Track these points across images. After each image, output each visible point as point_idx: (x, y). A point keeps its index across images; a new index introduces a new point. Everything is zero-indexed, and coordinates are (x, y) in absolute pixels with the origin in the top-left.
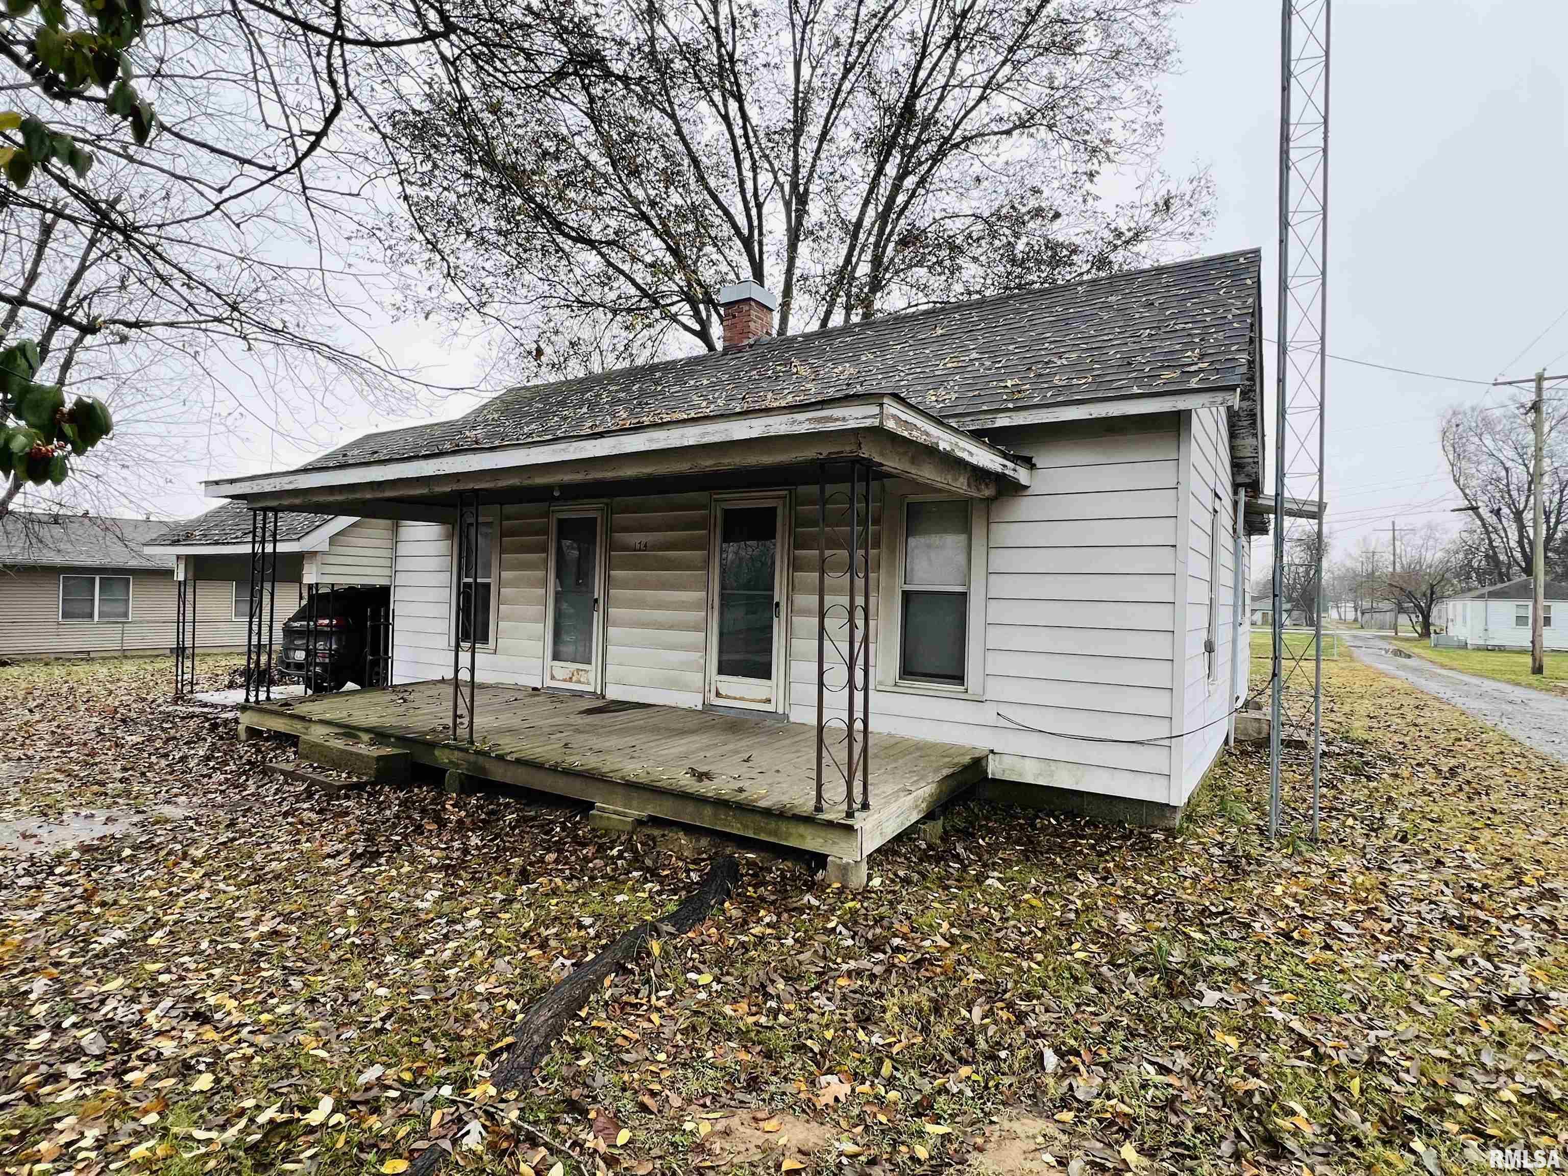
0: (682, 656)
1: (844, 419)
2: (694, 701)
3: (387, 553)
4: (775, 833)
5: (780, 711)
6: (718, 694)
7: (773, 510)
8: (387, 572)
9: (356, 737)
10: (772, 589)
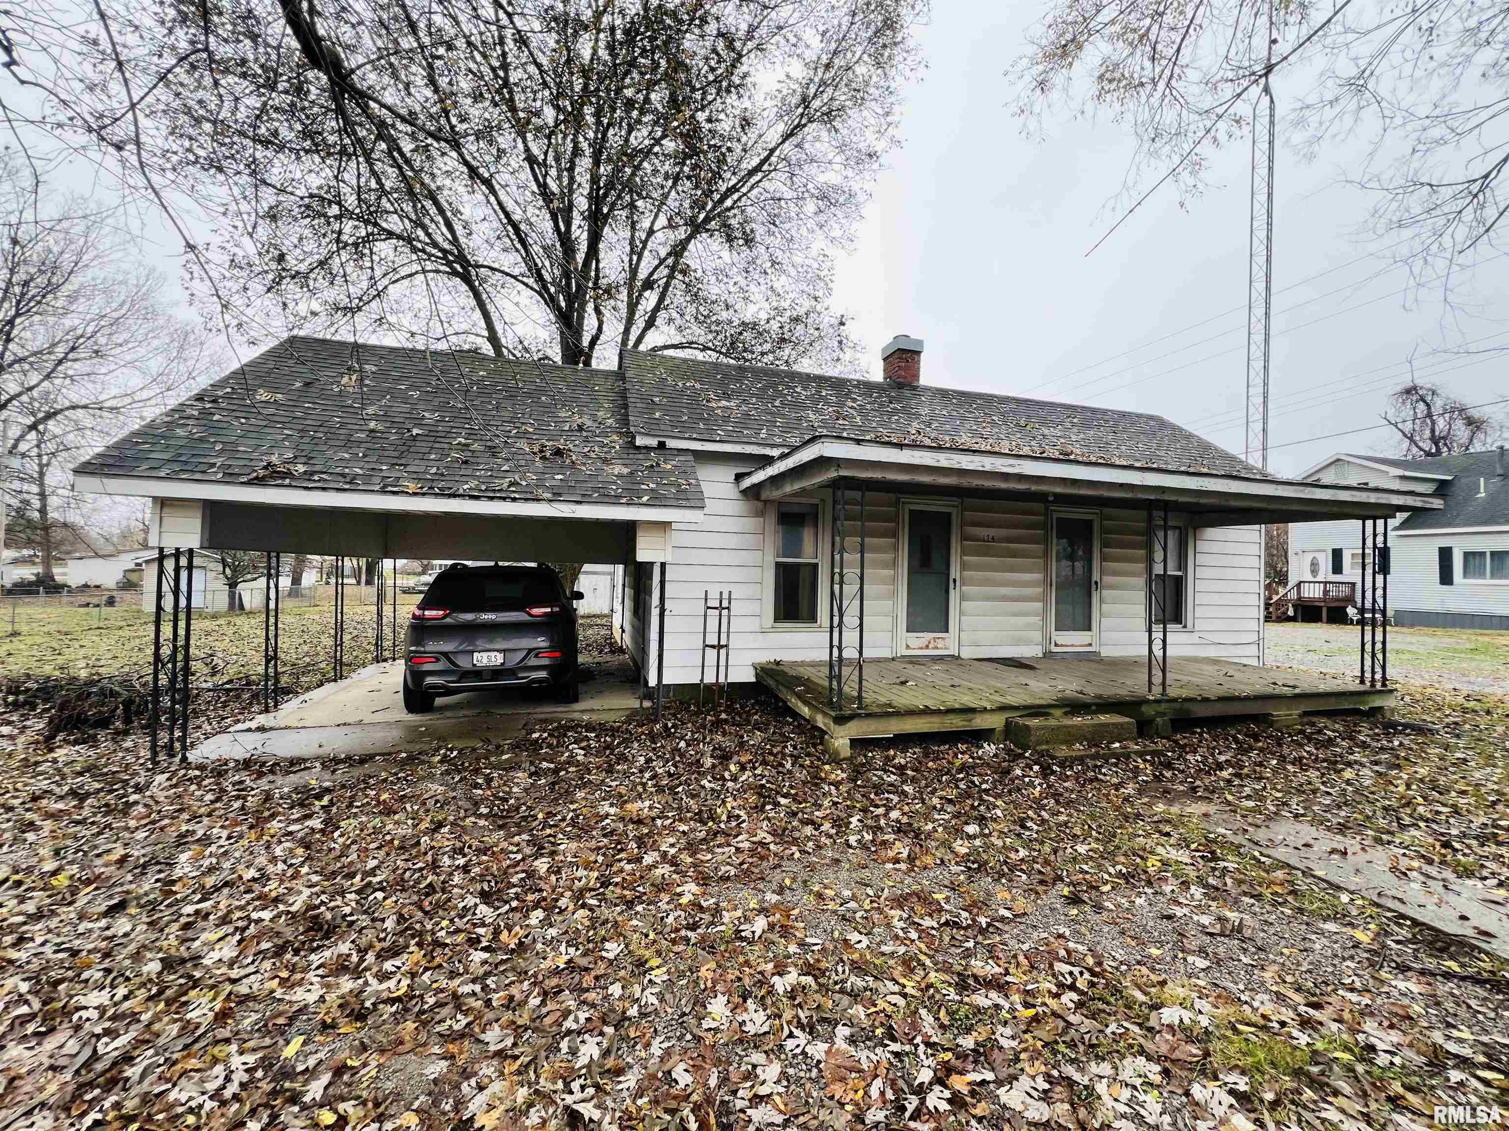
5: (1097, 651)
7: (1091, 522)
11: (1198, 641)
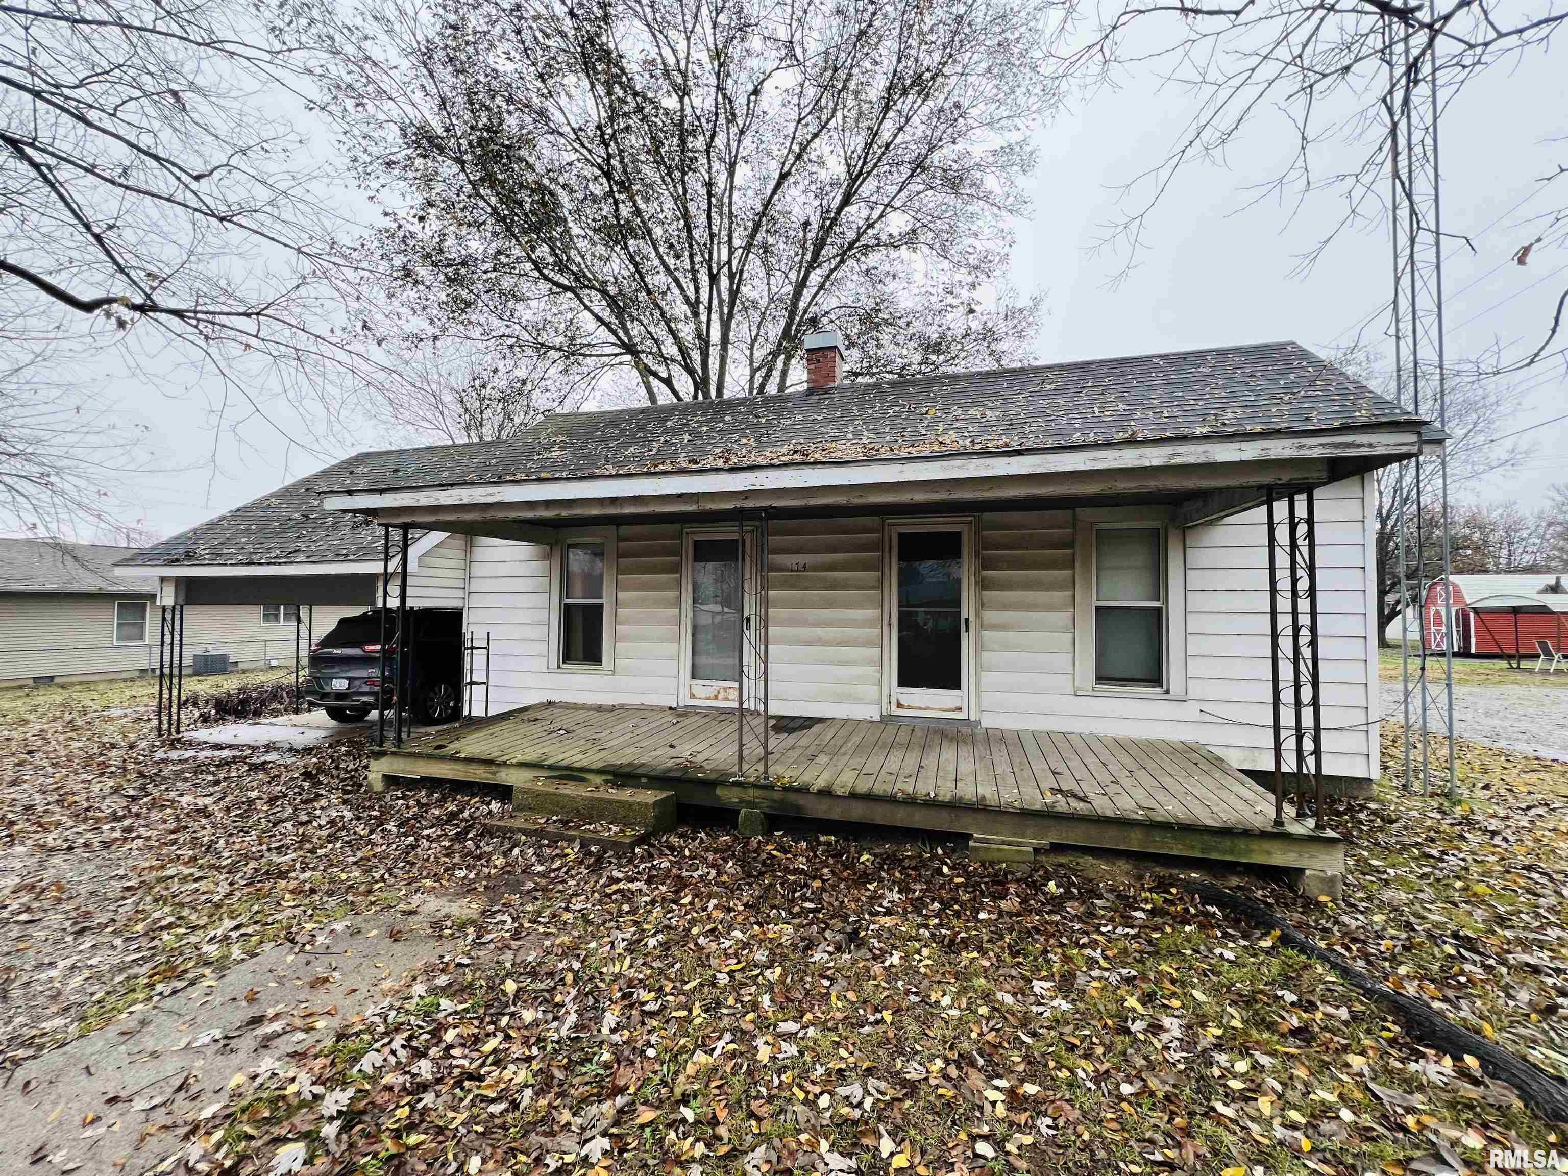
0: (857, 670)
1: (1370, 445)
2: (873, 713)
3: (460, 574)
4: (1232, 852)
5: (972, 718)
6: (899, 705)
7: (958, 535)
8: (460, 594)
9: (583, 780)
10: (958, 605)
11: (1197, 716)
